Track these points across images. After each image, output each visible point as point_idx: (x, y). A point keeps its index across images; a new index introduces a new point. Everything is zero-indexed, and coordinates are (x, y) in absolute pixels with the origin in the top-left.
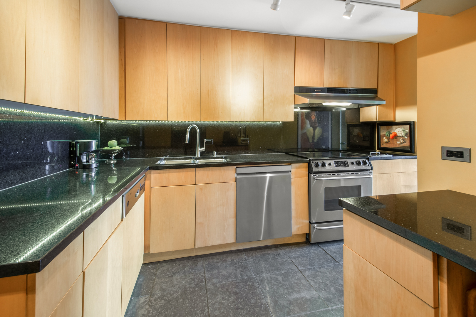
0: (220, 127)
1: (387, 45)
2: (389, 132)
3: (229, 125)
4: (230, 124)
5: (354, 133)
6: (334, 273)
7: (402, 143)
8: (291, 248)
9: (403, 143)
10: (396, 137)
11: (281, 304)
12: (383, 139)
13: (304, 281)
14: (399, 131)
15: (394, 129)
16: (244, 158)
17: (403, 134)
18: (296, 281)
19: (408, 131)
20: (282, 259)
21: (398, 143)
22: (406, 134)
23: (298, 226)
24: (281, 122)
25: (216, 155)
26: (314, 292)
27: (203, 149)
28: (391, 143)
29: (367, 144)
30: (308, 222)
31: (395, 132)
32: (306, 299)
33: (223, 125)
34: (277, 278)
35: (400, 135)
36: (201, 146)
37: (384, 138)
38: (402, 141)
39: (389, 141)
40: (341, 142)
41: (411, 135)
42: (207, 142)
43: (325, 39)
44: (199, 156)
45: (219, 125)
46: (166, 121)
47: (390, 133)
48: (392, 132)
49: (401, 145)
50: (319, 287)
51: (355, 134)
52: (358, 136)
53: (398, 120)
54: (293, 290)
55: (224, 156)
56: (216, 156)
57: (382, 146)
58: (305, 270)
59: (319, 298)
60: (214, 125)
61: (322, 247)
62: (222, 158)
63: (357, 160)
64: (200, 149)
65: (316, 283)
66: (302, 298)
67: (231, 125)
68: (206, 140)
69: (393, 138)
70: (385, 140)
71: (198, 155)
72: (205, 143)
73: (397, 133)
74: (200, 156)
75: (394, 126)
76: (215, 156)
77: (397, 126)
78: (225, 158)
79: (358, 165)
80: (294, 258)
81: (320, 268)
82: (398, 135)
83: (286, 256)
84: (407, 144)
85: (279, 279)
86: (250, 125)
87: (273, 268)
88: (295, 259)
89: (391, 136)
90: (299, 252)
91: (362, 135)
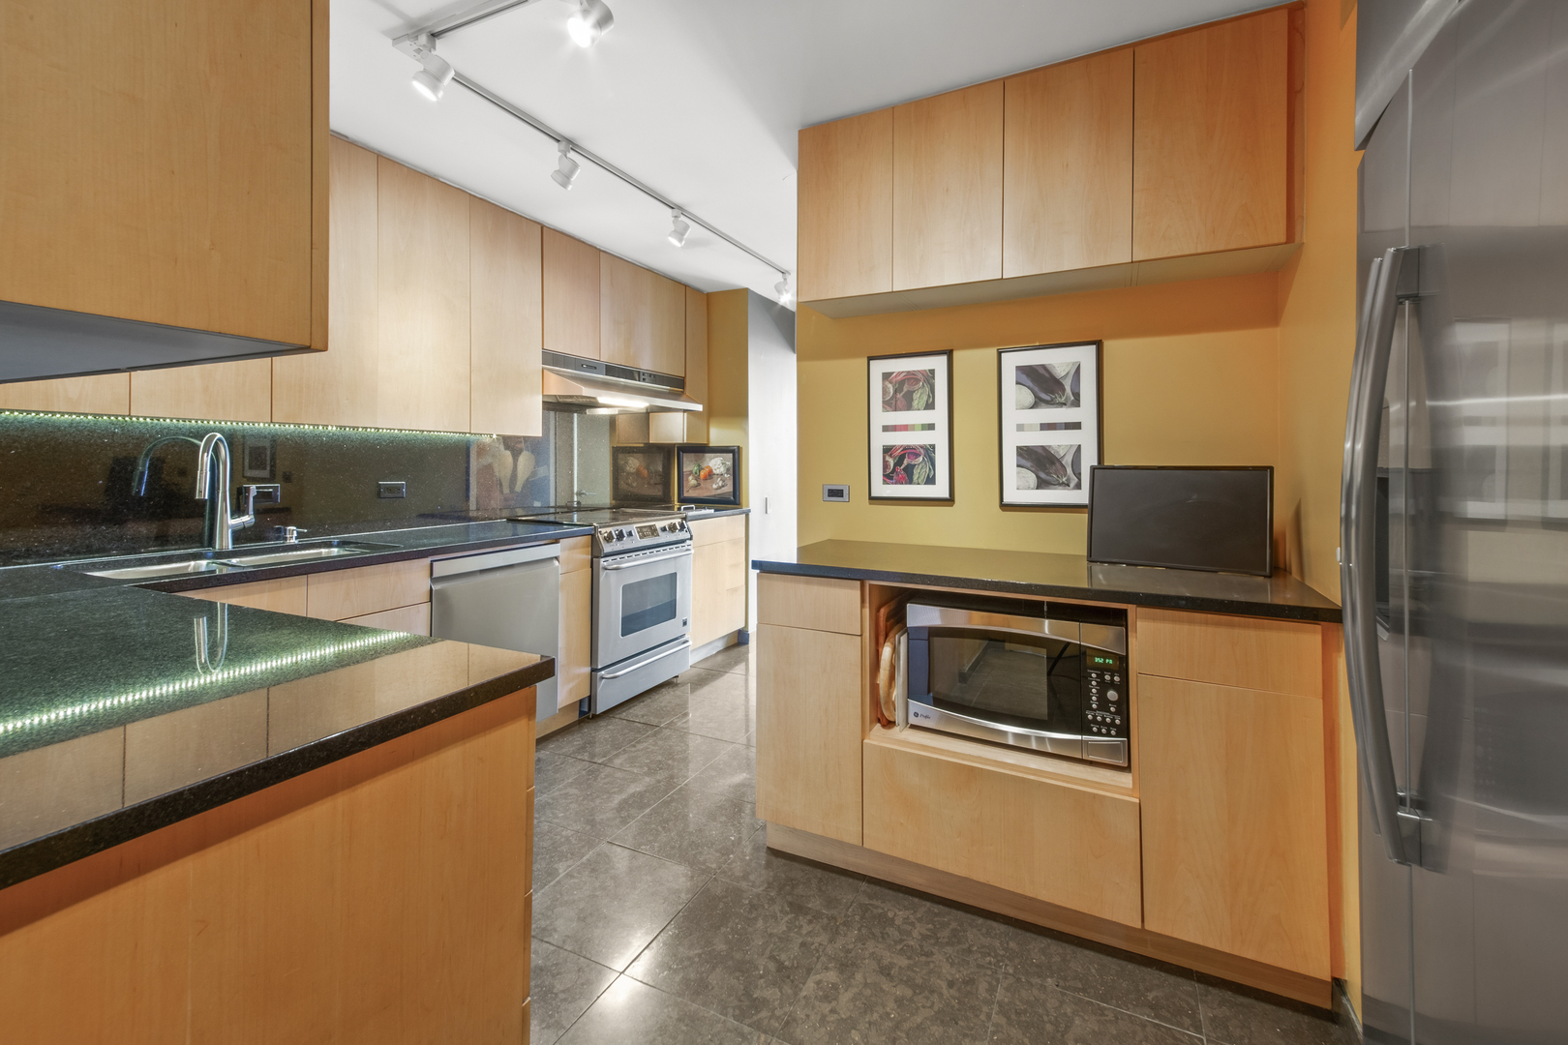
0: (306, 443)
1: (697, 291)
2: (699, 466)
3: (338, 440)
4: (344, 437)
5: (628, 468)
6: (660, 743)
7: (720, 487)
8: (558, 740)
9: (723, 486)
10: (710, 475)
11: (602, 819)
12: (687, 480)
13: (619, 775)
14: (717, 464)
15: (708, 459)
16: (441, 536)
17: (722, 470)
18: (606, 780)
19: (729, 463)
20: (551, 764)
21: (715, 486)
22: (728, 470)
23: (571, 685)
24: (494, 436)
25: (296, 538)
26: (647, 779)
27: (247, 519)
28: (702, 489)
29: (657, 492)
30: (588, 669)
31: (710, 465)
32: (639, 793)
33: (317, 437)
34: (566, 794)
35: (718, 472)
36: (238, 510)
37: (690, 478)
38: (720, 484)
39: (699, 485)
40: (575, 490)
41: (736, 471)
42: (262, 496)
43: (600, 250)
44: (230, 547)
45: (303, 436)
46: (124, 417)
47: (700, 469)
48: (704, 465)
49: (719, 492)
50: (649, 769)
51: (632, 470)
52: (638, 473)
53: (714, 442)
54: (608, 792)
55: (335, 538)
56: (297, 542)
57: (686, 495)
58: (610, 760)
59: (659, 781)
60: (285, 436)
61: (618, 716)
62: (329, 545)
63: (669, 522)
64: (232, 522)
65: (641, 767)
66: (633, 795)
67: (347, 439)
68: (257, 488)
69: (705, 479)
70: (692, 481)
71: (225, 541)
72: (251, 499)
73: (713, 469)
74: (233, 544)
75: (707, 455)
76: (294, 541)
77: (713, 455)
78: (342, 544)
79: (673, 532)
80: (574, 752)
81: (634, 746)
82: (714, 472)
83: (556, 757)
84: (729, 488)
85: (571, 793)
86: (408, 441)
87: (546, 784)
88: (579, 753)
89: (702, 473)
90: (576, 740)
91: (646, 472)
